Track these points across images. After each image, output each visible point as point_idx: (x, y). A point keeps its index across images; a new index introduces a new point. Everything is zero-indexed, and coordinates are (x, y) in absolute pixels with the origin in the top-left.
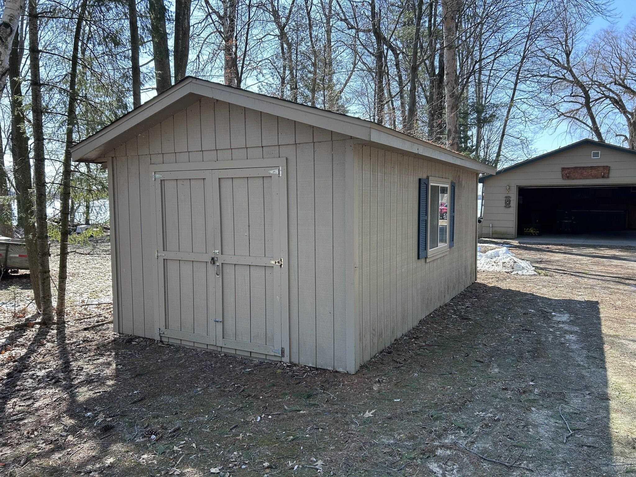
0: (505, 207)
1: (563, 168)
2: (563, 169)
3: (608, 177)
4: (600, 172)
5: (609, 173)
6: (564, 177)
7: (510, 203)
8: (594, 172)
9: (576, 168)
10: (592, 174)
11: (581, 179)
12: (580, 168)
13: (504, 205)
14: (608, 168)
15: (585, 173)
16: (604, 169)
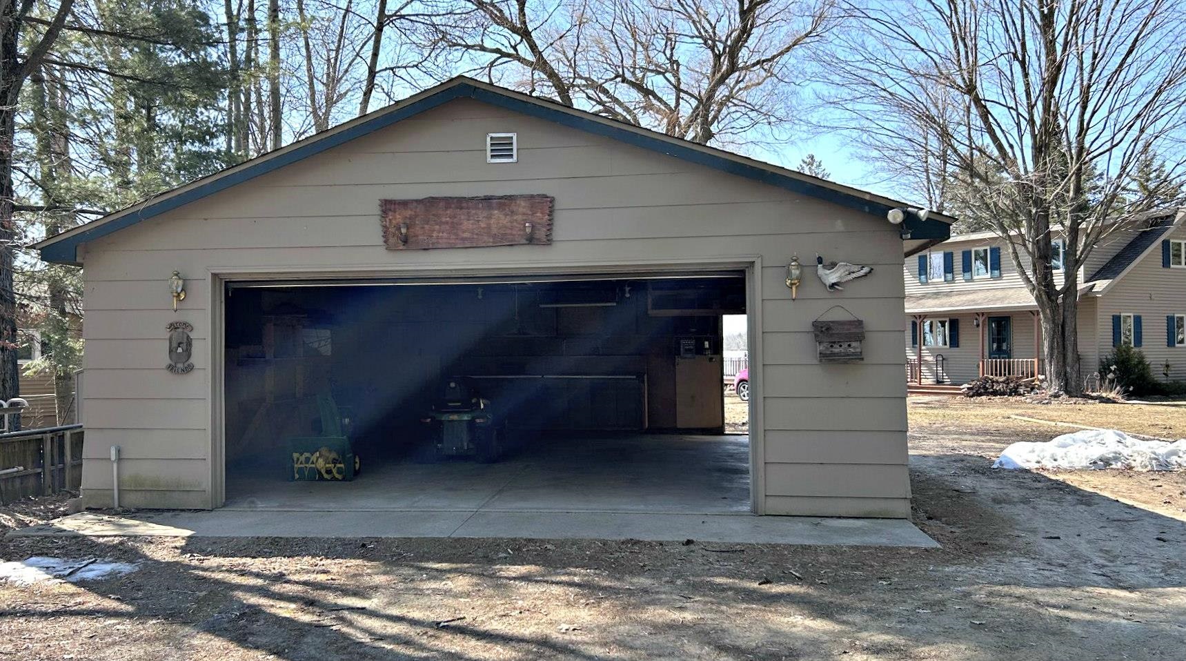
0: (171, 368)
1: (386, 201)
2: (388, 206)
3: (549, 242)
4: (519, 218)
5: (550, 225)
6: (392, 240)
7: (188, 353)
8: (499, 219)
9: (432, 202)
10: (489, 227)
11: (451, 247)
12: (448, 201)
13: (168, 361)
14: (545, 204)
15: (467, 225)
16: (532, 207)
